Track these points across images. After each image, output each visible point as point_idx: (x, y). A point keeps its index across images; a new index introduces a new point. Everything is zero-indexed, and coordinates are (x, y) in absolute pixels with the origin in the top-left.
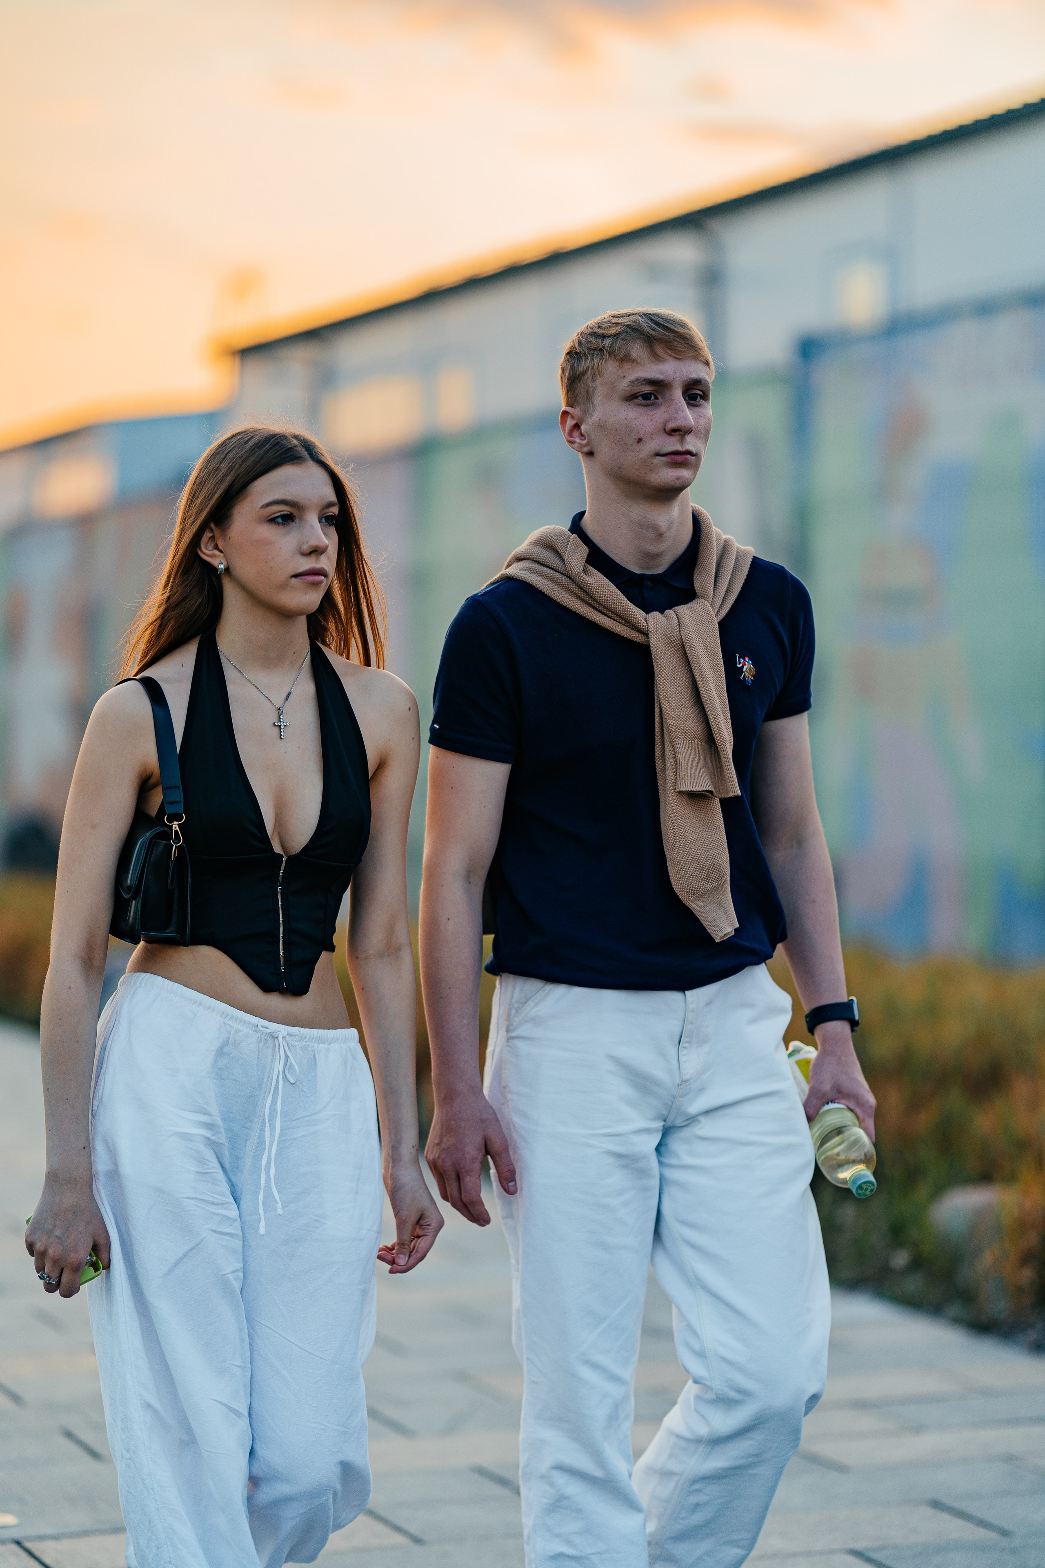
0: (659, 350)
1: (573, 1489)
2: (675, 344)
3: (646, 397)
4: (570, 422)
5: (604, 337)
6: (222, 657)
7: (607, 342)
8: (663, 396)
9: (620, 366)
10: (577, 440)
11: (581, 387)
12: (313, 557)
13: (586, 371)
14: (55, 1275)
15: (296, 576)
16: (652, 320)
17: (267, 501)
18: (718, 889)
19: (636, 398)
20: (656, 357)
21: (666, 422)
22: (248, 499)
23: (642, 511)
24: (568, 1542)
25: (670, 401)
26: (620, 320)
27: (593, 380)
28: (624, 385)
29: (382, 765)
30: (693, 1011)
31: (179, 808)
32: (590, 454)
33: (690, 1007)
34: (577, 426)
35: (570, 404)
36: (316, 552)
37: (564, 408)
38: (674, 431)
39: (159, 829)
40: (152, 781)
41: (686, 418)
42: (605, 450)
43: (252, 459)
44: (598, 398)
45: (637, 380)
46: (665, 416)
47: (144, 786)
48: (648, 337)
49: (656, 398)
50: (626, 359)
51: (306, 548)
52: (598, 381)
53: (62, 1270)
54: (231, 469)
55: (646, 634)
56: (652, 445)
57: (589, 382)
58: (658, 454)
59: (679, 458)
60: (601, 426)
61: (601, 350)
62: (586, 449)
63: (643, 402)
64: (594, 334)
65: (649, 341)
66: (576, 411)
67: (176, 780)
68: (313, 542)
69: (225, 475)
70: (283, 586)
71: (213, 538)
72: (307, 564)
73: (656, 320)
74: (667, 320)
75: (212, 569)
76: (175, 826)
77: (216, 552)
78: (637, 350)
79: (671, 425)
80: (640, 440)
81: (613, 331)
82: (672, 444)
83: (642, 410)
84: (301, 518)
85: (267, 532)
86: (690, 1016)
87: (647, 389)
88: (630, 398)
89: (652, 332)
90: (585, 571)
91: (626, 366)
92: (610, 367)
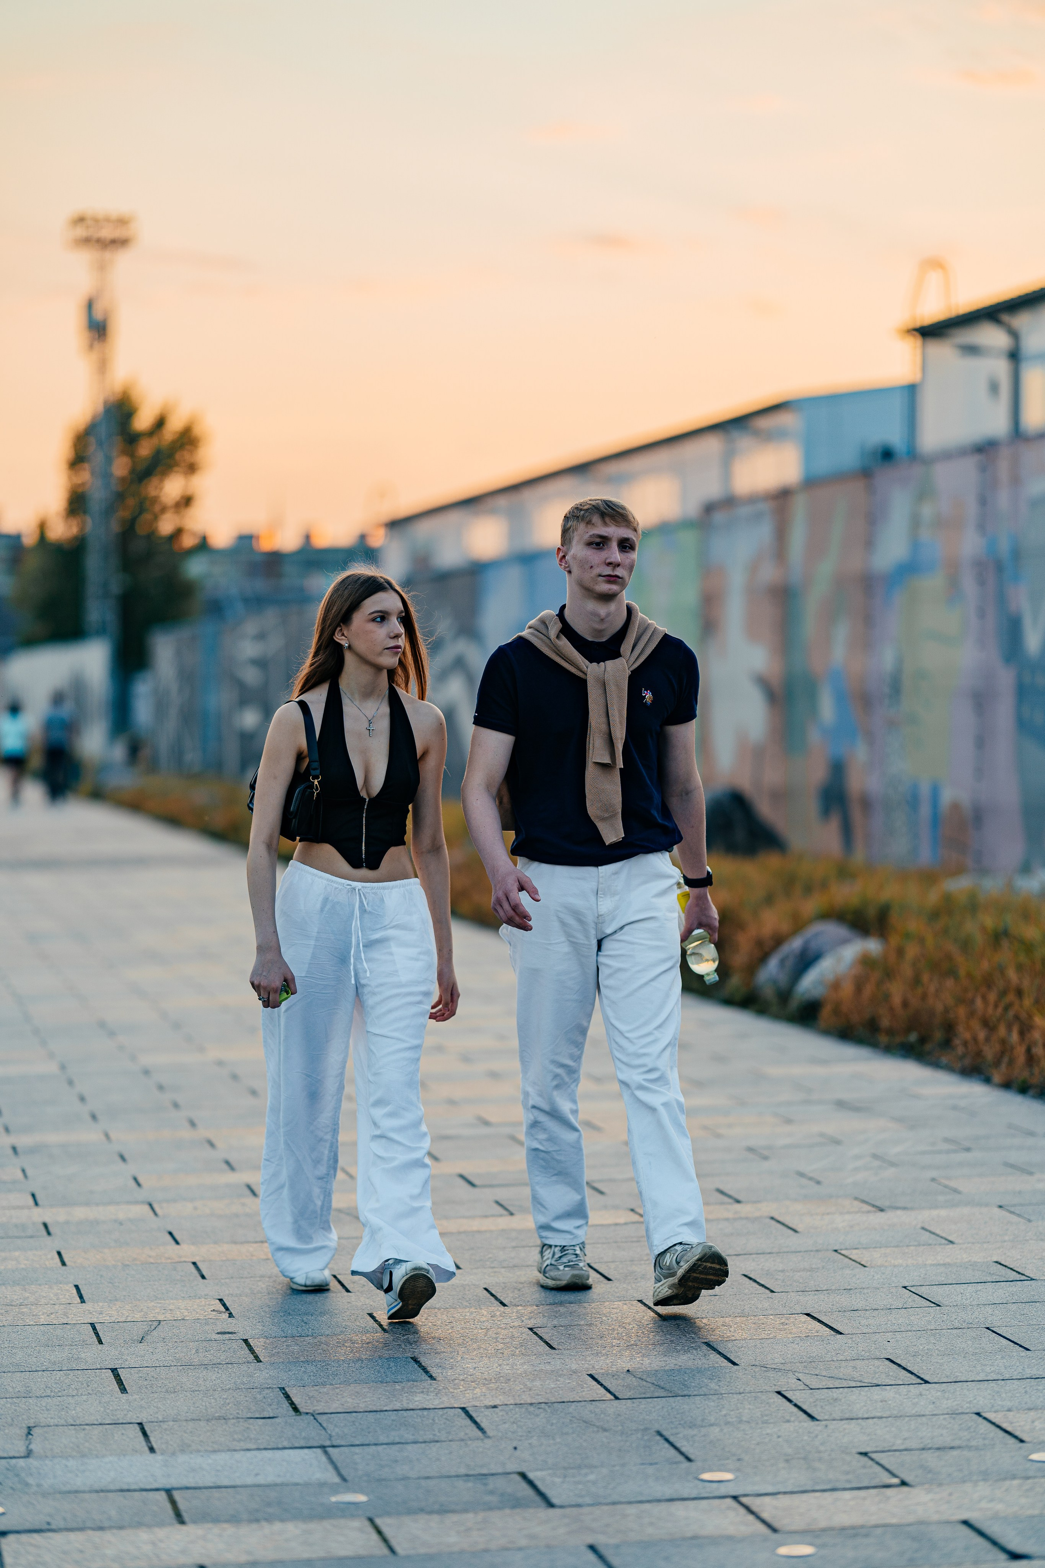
0: (607, 519)
1: (542, 1118)
2: (616, 518)
3: (598, 544)
4: (561, 554)
5: (581, 510)
6: (341, 691)
7: (582, 512)
8: (607, 545)
9: (586, 526)
10: (563, 564)
11: (567, 536)
12: (396, 639)
13: (570, 527)
14: (266, 996)
15: (387, 649)
16: (606, 504)
17: (372, 611)
18: (614, 816)
19: (593, 544)
20: (605, 524)
21: (606, 559)
22: (361, 610)
23: (592, 605)
24: (540, 1143)
25: (609, 548)
26: (590, 502)
27: (573, 533)
28: (586, 537)
29: (425, 753)
30: (602, 877)
31: (318, 772)
32: (570, 572)
33: (601, 875)
34: (564, 557)
35: (562, 545)
36: (397, 636)
37: (559, 546)
38: (609, 564)
39: (307, 784)
40: (303, 756)
41: (616, 558)
42: (575, 570)
43: (362, 589)
44: (574, 542)
45: (593, 535)
46: (606, 556)
47: (299, 757)
48: (602, 513)
49: (603, 545)
50: (589, 523)
51: (392, 635)
52: (575, 533)
53: (269, 993)
54: (350, 595)
55: (586, 674)
56: (597, 571)
57: (571, 534)
58: (600, 576)
59: (612, 579)
60: (574, 557)
61: (578, 517)
62: (567, 569)
63: (596, 547)
64: (577, 508)
65: (603, 515)
66: (564, 549)
67: (316, 756)
68: (396, 632)
69: (348, 598)
70: (380, 654)
71: (341, 630)
72: (392, 643)
73: (608, 503)
74: (614, 505)
75: (340, 646)
76: (316, 782)
77: (343, 637)
78: (596, 519)
79: (608, 561)
80: (592, 567)
81: (585, 508)
82: (608, 571)
83: (595, 551)
84: (388, 619)
85: (372, 626)
86: (601, 880)
87: (598, 540)
88: (589, 544)
89: (605, 511)
90: (558, 637)
91: (589, 526)
92: (582, 527)
